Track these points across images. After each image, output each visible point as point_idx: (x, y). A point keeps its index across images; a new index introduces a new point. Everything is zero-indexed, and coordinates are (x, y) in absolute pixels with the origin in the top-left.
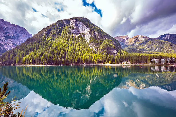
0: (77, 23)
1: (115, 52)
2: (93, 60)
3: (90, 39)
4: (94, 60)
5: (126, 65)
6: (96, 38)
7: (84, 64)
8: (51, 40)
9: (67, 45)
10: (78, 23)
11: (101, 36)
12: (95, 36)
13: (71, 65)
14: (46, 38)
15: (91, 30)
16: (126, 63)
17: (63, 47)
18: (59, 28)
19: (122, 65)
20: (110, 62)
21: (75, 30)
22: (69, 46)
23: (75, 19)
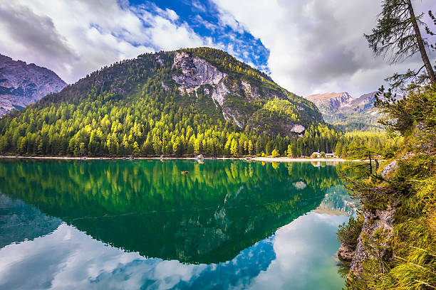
0: (192, 61)
1: (298, 129)
2: (226, 147)
3: (227, 97)
4: (230, 147)
5: (323, 160)
6: (244, 96)
7: (199, 156)
8: (113, 98)
9: (157, 110)
10: (195, 60)
11: (260, 92)
12: (242, 91)
13: (161, 159)
14: (98, 94)
15: (230, 78)
16: (323, 156)
17: (143, 116)
18: (141, 73)
19: (311, 160)
20: (274, 152)
21: (186, 77)
22: (162, 113)
23: (188, 53)
